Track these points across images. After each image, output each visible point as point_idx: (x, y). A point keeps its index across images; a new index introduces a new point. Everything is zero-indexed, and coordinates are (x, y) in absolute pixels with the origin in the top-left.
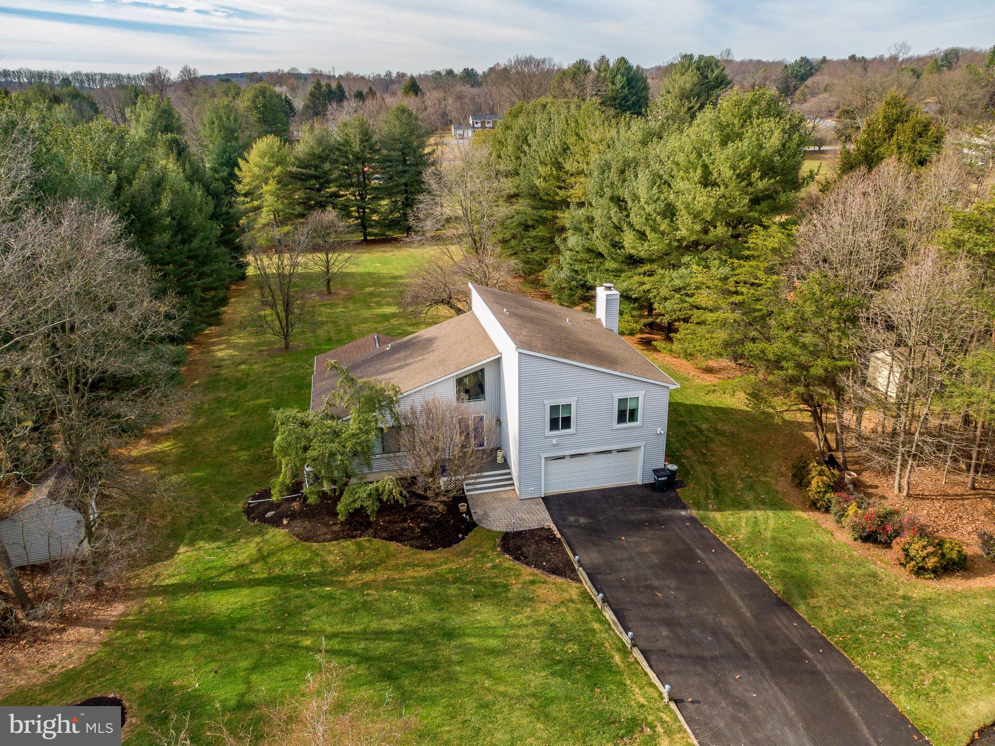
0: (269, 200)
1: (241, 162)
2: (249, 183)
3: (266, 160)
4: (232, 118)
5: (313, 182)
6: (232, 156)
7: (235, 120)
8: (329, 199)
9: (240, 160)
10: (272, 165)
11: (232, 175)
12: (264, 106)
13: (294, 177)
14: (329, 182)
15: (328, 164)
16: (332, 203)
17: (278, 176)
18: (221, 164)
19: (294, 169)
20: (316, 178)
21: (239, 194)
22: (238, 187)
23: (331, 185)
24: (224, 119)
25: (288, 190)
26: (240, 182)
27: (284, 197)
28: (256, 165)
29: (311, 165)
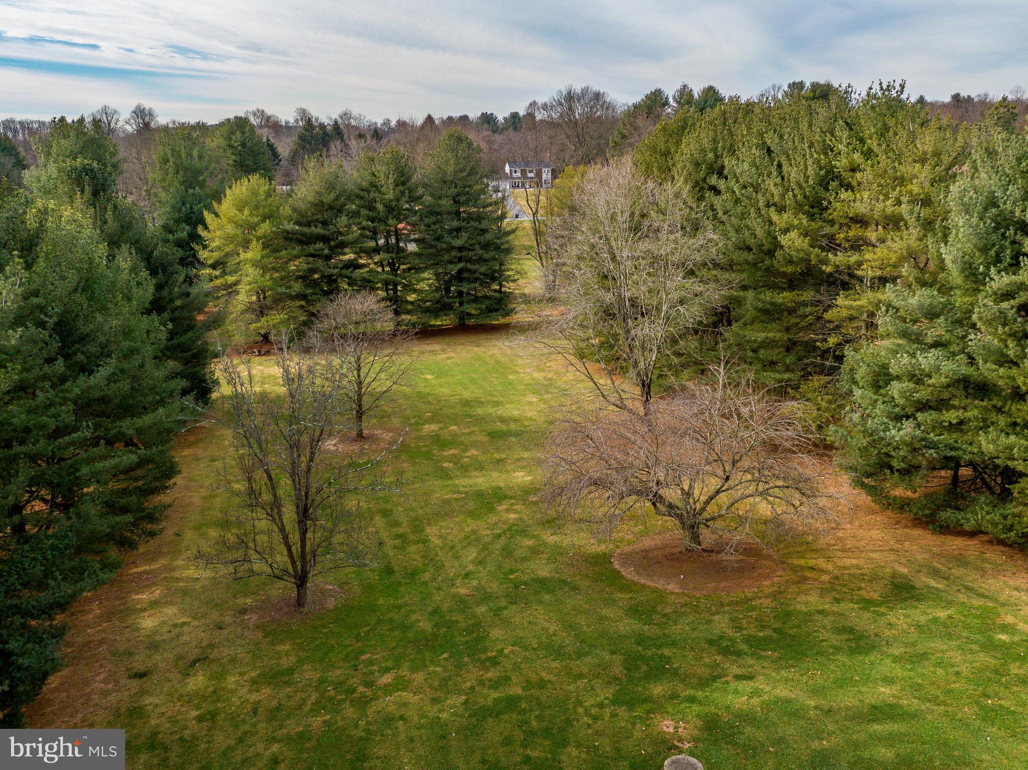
0: (251, 273)
1: (208, 217)
2: (218, 248)
3: (246, 212)
4: (195, 153)
5: (319, 245)
6: (196, 208)
7: (201, 157)
8: (344, 272)
9: (206, 213)
10: (256, 219)
11: (195, 237)
12: (243, 145)
13: (289, 237)
14: (342, 245)
15: (344, 218)
16: (349, 278)
17: (265, 236)
18: (178, 221)
19: (290, 226)
20: (325, 239)
21: (203, 265)
22: (203, 254)
23: (347, 250)
24: (183, 155)
25: (281, 258)
26: (205, 247)
27: (275, 269)
28: (231, 221)
29: (317, 221)
